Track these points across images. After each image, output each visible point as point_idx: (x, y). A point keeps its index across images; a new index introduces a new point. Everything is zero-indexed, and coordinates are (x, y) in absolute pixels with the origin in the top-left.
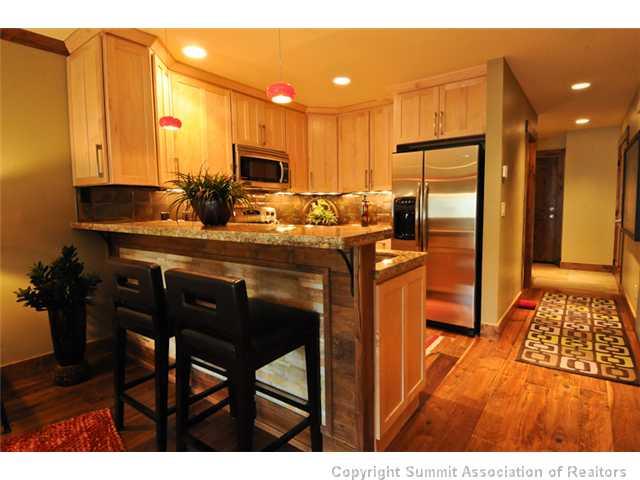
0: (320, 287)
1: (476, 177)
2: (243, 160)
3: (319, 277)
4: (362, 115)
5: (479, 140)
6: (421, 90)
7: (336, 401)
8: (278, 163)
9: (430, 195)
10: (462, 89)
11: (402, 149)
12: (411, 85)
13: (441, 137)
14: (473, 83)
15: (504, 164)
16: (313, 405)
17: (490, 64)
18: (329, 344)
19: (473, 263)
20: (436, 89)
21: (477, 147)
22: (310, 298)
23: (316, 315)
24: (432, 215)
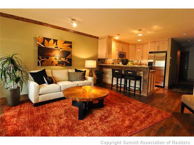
0: (142, 73)
1: (165, 58)
2: (120, 54)
3: (142, 72)
4: (141, 45)
5: (166, 52)
6: (155, 42)
7: (144, 87)
8: (124, 55)
9: (156, 61)
10: (163, 42)
11: (150, 53)
12: (153, 41)
13: (158, 51)
14: (165, 41)
15: (170, 56)
16: (140, 88)
17: (169, 39)
18: (143, 80)
19: (163, 79)
20: (158, 42)
21: (165, 54)
22: (140, 74)
23: (141, 77)
24: (156, 66)
